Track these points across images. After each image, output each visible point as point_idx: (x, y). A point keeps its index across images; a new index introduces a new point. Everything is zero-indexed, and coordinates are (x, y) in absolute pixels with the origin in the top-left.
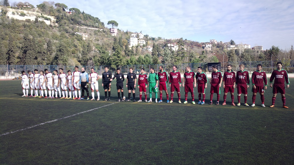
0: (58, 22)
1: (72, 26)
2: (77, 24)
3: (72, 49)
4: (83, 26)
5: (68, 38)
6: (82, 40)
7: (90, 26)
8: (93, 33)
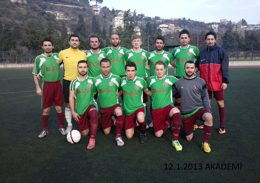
6: (54, 19)
8: (70, 12)
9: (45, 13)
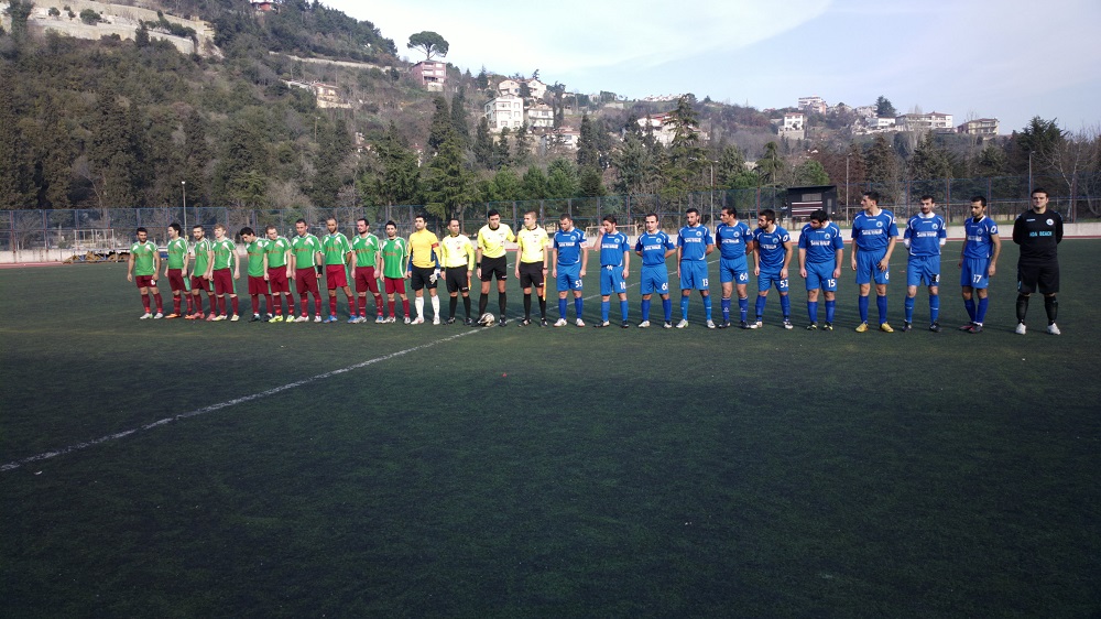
0: (224, 45)
1: (275, 56)
2: (295, 50)
3: (277, 147)
4: (314, 54)
5: (260, 103)
6: (313, 108)
7: (341, 55)
8: (353, 82)
9: (286, 88)
